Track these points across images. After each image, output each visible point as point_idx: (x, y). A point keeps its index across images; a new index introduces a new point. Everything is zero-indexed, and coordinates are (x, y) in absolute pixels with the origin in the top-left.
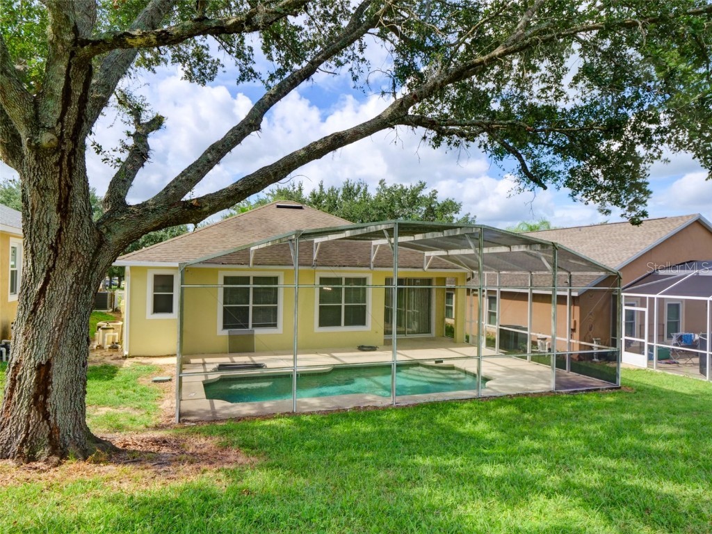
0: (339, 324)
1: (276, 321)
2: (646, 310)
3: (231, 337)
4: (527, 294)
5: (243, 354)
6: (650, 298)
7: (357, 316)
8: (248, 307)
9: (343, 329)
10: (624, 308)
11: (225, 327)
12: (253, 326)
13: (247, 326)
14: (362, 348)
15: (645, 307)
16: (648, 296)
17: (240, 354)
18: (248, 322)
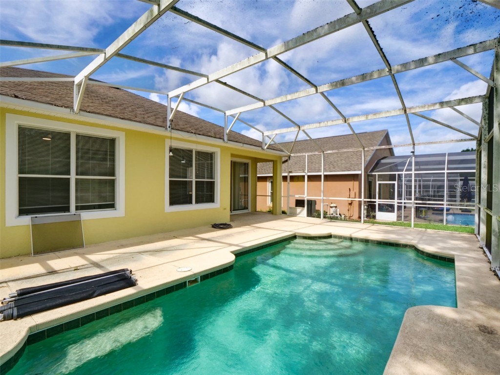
0: (190, 202)
1: (113, 199)
2: (396, 183)
4: (321, 175)
5: (62, 253)
6: (398, 174)
7: (206, 194)
9: (196, 208)
10: (378, 183)
11: (22, 212)
12: (77, 208)
13: (67, 209)
15: (395, 181)
16: (397, 173)
17: (57, 253)
18: (68, 202)
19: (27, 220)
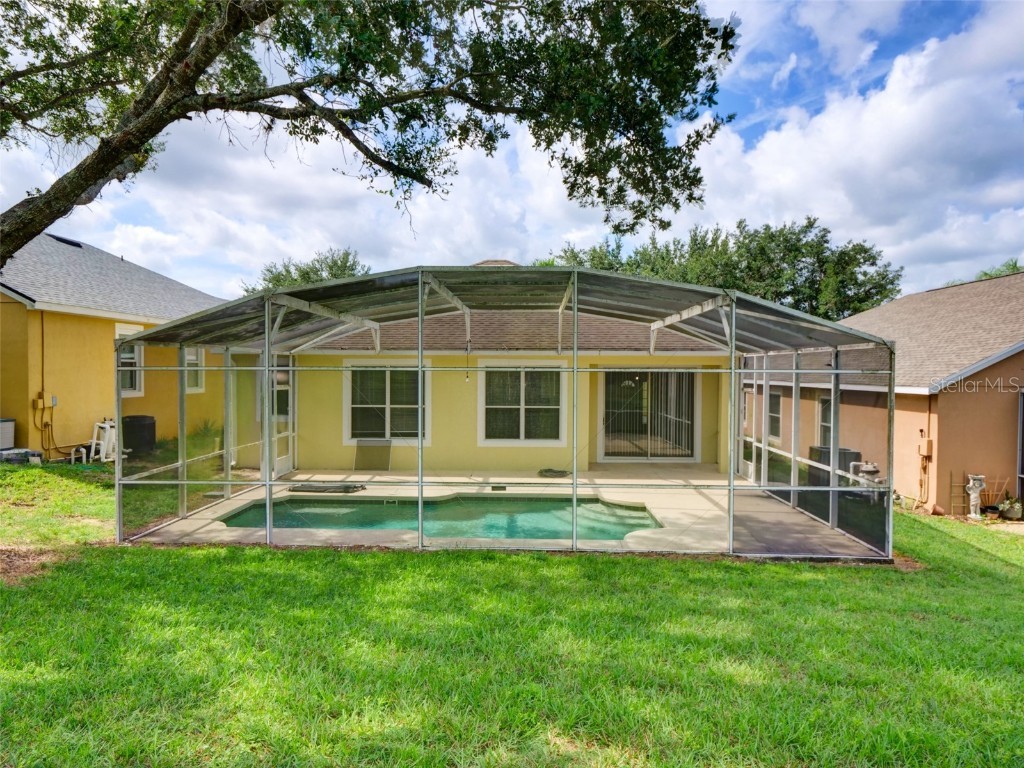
0: (517, 436)
3: (360, 448)
7: (545, 425)
8: (384, 409)
9: (522, 444)
11: (354, 435)
12: (393, 435)
13: (383, 435)
14: (547, 473)
18: (384, 429)
19: (354, 442)
